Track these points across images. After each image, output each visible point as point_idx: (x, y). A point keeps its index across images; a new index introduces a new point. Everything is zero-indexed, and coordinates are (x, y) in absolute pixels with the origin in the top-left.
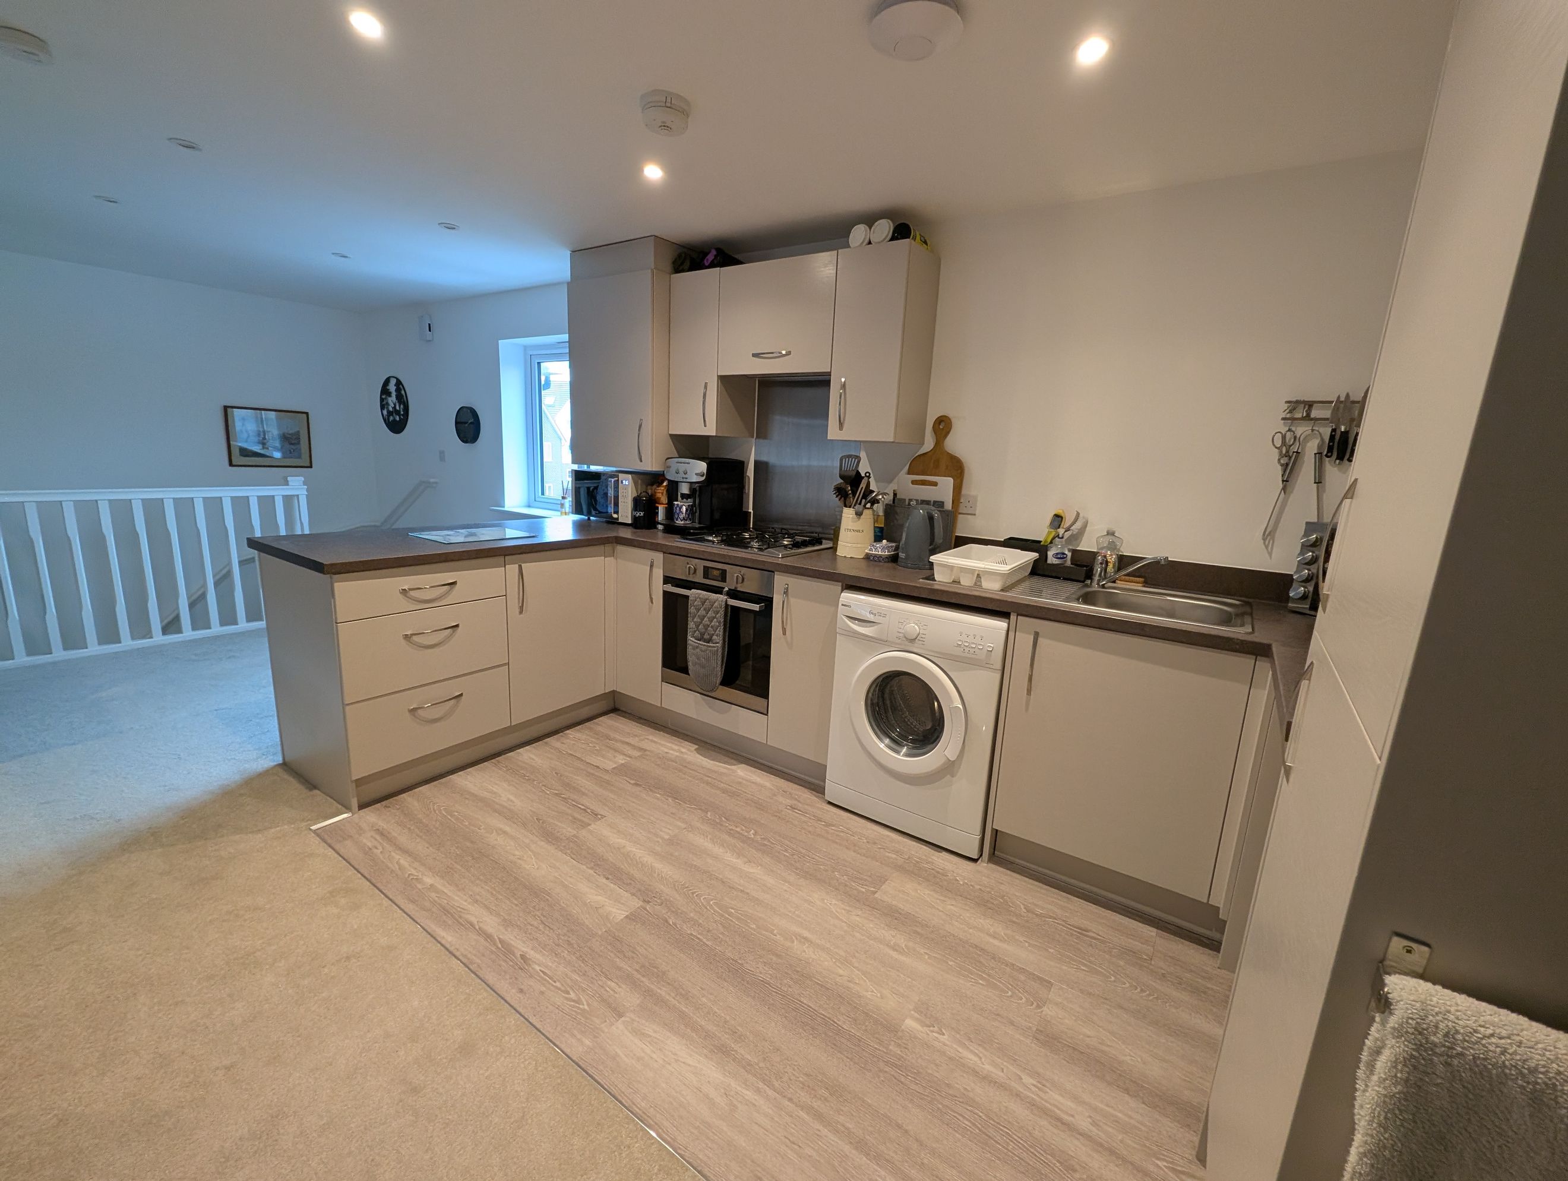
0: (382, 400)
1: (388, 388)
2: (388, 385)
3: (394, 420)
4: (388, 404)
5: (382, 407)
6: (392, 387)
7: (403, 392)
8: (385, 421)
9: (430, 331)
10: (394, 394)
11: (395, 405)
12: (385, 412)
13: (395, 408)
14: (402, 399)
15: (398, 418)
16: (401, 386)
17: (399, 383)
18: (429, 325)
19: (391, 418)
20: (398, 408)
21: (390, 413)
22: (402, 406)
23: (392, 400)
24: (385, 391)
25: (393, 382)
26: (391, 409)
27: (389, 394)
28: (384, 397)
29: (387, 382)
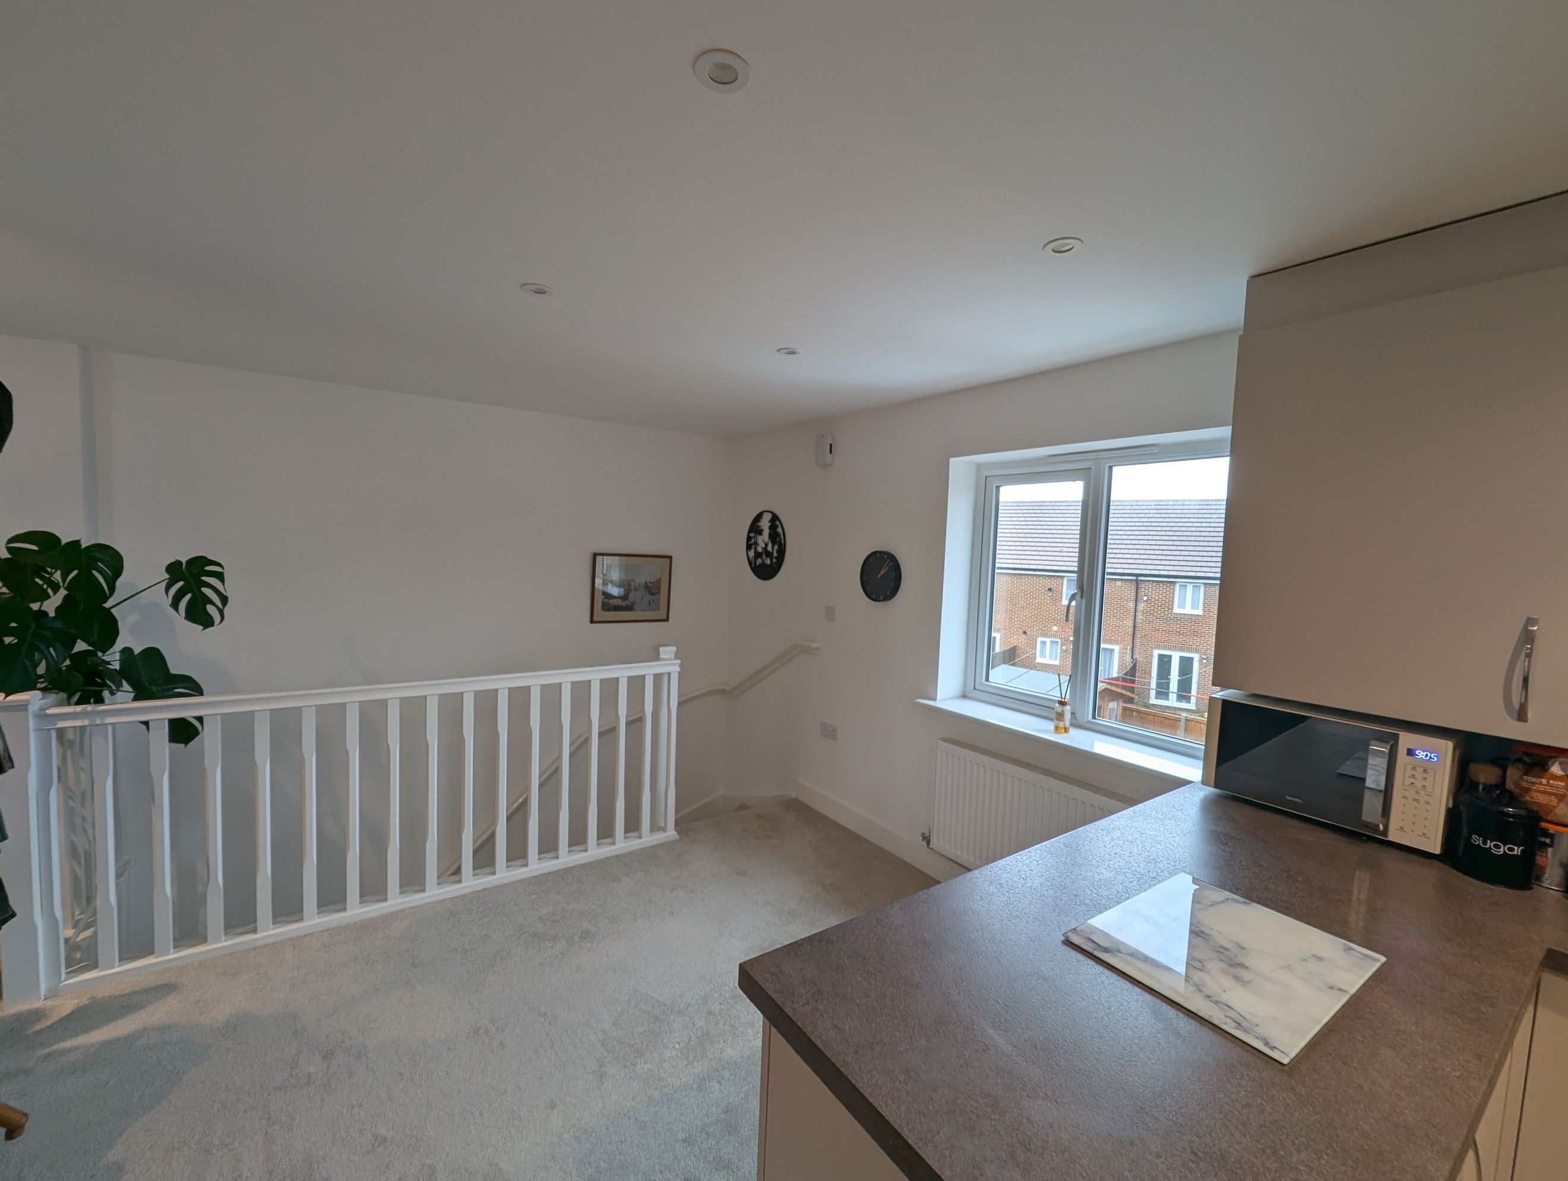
0: (749, 538)
1: (759, 524)
2: (759, 521)
3: (763, 564)
4: (756, 544)
5: (749, 547)
6: (765, 524)
7: (780, 530)
8: (750, 563)
9: (831, 452)
10: (766, 532)
11: (766, 545)
12: (752, 554)
13: (765, 549)
14: (777, 536)
15: (768, 562)
16: (778, 523)
17: (775, 518)
18: (831, 445)
19: (759, 561)
20: (770, 548)
21: (758, 555)
22: (776, 547)
23: (763, 539)
24: (755, 528)
25: (767, 517)
26: (760, 549)
27: (760, 532)
28: (752, 535)
29: (759, 517)
